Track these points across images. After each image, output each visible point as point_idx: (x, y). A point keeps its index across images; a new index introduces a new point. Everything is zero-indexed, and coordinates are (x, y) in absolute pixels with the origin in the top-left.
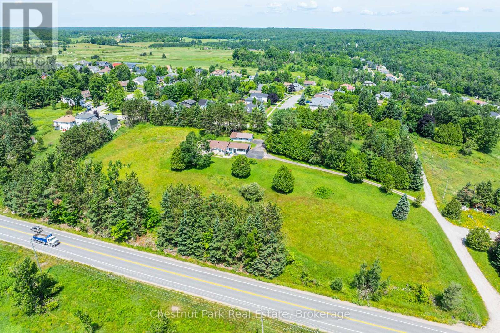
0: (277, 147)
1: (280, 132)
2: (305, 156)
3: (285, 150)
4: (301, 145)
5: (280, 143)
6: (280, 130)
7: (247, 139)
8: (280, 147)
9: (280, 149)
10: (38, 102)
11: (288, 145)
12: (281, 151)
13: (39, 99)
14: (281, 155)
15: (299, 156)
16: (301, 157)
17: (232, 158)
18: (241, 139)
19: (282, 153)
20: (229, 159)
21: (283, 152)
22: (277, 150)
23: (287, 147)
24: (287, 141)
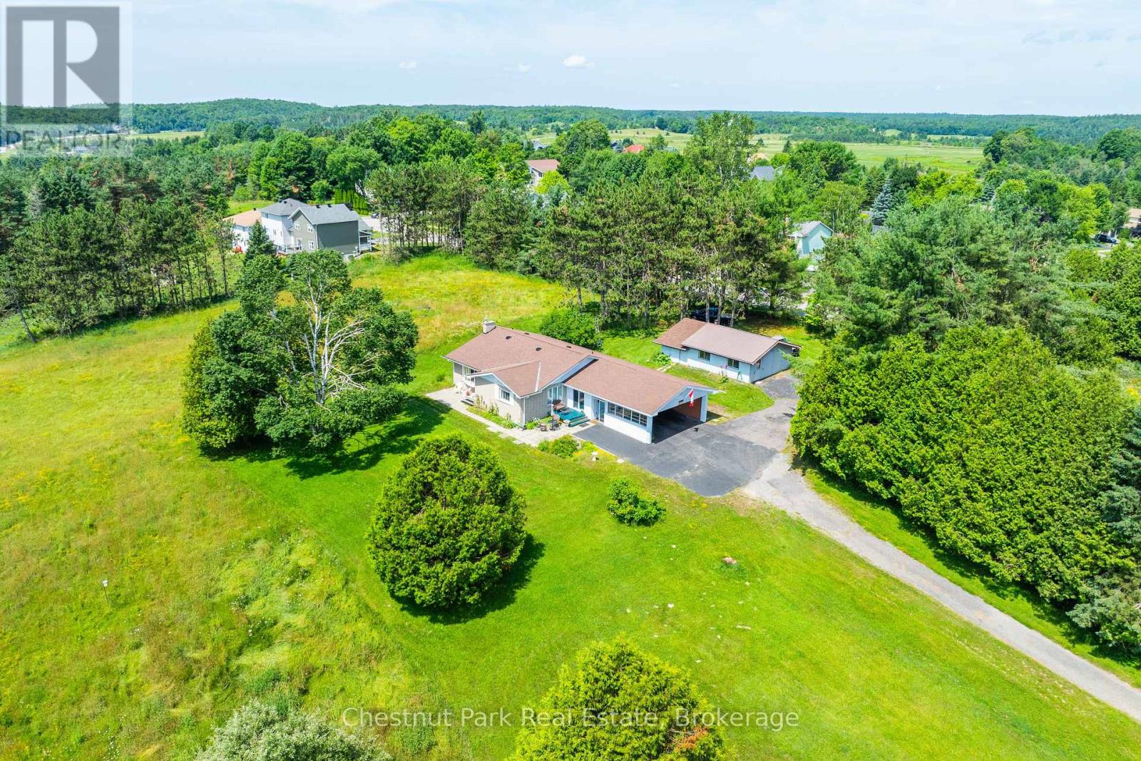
0: (849, 435)
1: (894, 340)
2: (1046, 558)
3: (905, 473)
4: (1024, 461)
5: (874, 418)
6: (900, 328)
7: (734, 363)
8: (872, 443)
9: (869, 461)
10: (296, 187)
11: (926, 440)
12: (871, 476)
13: (299, 178)
14: (875, 499)
15: (991, 549)
16: (1007, 554)
17: (544, 448)
18: (705, 355)
19: (874, 485)
20: (523, 448)
21: (888, 484)
22: (848, 463)
23: (917, 453)
24: (924, 408)
